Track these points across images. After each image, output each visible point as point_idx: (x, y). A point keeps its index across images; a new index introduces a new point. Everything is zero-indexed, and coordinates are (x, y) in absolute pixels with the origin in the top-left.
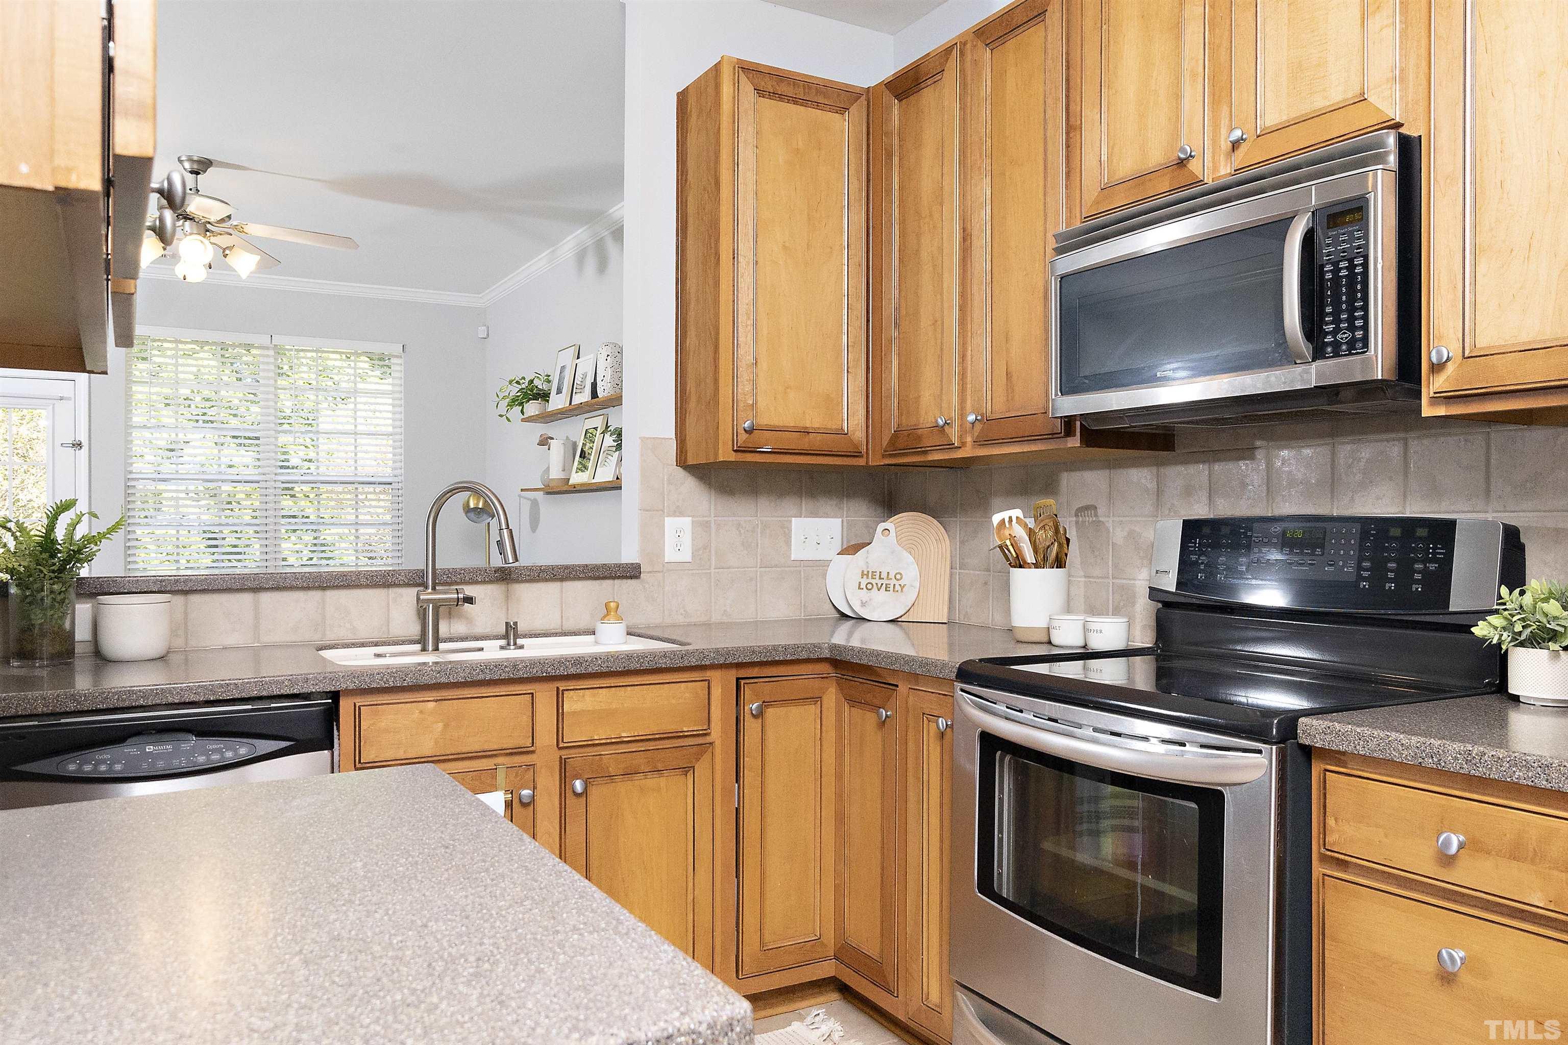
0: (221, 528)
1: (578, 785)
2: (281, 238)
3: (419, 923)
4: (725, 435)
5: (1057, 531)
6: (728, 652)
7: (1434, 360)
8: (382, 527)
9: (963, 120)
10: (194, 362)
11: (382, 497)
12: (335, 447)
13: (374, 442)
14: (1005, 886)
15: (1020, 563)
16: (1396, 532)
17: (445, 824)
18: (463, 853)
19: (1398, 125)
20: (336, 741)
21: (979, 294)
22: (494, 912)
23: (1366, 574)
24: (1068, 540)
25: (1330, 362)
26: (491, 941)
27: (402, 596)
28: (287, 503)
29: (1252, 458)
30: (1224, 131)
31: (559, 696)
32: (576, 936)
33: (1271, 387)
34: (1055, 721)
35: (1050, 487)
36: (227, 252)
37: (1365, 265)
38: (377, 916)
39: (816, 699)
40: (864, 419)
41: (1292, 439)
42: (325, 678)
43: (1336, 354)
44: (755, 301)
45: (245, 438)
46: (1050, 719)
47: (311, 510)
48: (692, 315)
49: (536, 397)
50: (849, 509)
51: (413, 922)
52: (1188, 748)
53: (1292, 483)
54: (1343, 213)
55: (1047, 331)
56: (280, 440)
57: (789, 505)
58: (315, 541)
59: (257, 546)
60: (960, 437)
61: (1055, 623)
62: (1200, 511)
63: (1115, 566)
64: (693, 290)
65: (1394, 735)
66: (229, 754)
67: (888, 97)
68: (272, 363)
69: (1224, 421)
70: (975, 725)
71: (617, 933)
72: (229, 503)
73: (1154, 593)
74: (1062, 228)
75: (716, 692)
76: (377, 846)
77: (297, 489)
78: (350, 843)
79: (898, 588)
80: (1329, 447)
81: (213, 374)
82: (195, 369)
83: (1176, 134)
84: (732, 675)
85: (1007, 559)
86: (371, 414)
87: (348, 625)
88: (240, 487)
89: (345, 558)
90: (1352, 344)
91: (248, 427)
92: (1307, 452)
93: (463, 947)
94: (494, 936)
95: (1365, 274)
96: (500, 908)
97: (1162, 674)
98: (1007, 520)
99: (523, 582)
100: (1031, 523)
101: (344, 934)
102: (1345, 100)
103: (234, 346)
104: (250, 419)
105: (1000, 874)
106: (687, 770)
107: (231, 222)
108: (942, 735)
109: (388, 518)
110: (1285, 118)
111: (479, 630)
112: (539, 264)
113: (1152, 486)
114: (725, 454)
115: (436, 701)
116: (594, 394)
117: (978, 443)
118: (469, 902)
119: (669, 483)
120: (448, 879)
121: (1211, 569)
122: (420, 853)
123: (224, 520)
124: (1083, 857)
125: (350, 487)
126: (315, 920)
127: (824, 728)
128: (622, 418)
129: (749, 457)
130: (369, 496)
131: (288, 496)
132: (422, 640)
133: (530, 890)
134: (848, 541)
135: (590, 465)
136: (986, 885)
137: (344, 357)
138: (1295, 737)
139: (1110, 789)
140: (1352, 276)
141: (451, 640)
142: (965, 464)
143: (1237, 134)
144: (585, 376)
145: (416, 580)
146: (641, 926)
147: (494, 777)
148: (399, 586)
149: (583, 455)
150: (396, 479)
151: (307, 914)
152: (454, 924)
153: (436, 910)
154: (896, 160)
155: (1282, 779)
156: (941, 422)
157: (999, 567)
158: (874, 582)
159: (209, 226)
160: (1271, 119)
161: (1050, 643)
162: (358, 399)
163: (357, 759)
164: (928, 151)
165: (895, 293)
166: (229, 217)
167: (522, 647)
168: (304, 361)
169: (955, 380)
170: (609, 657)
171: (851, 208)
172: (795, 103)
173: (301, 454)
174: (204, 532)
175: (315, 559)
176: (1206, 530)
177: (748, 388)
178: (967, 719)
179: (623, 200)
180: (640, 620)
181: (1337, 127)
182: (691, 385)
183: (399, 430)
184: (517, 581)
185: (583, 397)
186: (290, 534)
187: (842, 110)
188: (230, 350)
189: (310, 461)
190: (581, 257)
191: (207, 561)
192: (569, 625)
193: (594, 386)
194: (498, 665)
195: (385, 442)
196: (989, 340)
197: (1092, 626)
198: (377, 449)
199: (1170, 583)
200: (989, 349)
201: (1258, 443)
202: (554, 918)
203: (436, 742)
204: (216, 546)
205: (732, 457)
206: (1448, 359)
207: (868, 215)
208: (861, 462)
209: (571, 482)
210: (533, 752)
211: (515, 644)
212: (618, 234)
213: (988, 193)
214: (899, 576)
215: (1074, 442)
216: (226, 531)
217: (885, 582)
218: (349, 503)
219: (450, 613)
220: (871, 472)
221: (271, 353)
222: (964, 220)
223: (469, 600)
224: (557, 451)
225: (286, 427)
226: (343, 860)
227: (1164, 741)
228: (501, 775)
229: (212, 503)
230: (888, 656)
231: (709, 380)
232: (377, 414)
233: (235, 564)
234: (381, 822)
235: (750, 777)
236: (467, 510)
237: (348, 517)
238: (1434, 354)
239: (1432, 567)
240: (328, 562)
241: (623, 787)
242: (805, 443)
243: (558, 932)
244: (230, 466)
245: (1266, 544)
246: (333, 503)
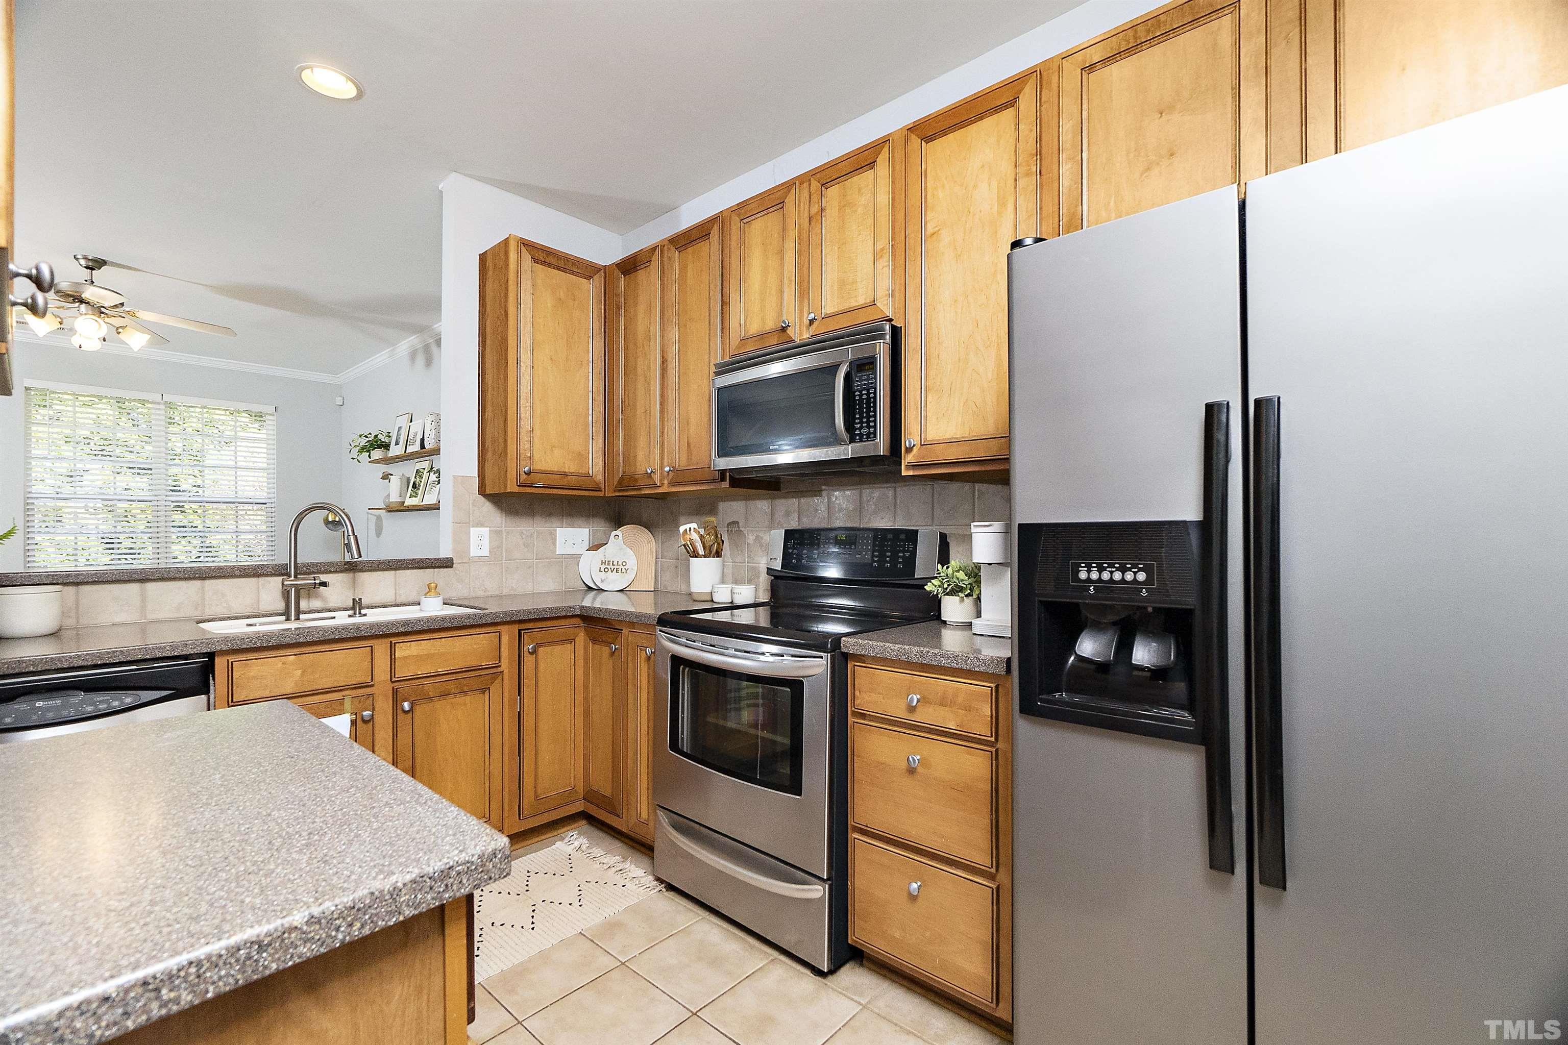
0: (117, 535)
1: (406, 706)
2: (170, 324)
3: (264, 813)
4: (512, 474)
5: (716, 537)
6: (513, 613)
7: (908, 446)
8: (259, 535)
9: (662, 290)
10: (94, 411)
11: (259, 513)
12: (220, 477)
13: (252, 474)
14: (685, 745)
15: (695, 555)
16: (890, 536)
17: (292, 741)
18: (305, 760)
19: (890, 320)
20: (212, 688)
21: (672, 395)
22: (325, 799)
23: (876, 559)
24: (723, 541)
25: (858, 444)
26: (322, 820)
27: (270, 583)
28: (178, 517)
29: (821, 496)
30: (805, 314)
31: (392, 647)
32: (387, 809)
33: (829, 457)
34: (714, 646)
35: (713, 511)
36: (120, 330)
37: (875, 393)
38: (230, 812)
39: (572, 640)
40: (602, 469)
41: (841, 486)
42: (201, 643)
43: (861, 441)
44: (532, 391)
45: (140, 468)
46: (711, 646)
47: (199, 522)
48: (489, 397)
49: (379, 447)
50: (593, 523)
51: (259, 813)
52: (785, 657)
53: (840, 510)
54: (865, 364)
55: (710, 420)
56: (170, 471)
57: (555, 522)
58: (202, 545)
59: (151, 548)
60: (661, 480)
61: (715, 589)
62: (794, 525)
63: (749, 556)
64: (490, 383)
65: (887, 644)
66: (116, 703)
67: (617, 272)
68: (163, 415)
69: (807, 475)
70: (668, 651)
71: (417, 801)
72: (126, 516)
73: (770, 571)
74: (719, 361)
75: (505, 639)
76: (234, 762)
77: (186, 506)
78: (211, 761)
79: (623, 570)
80: (859, 491)
81: (111, 421)
82: (94, 416)
83: (780, 313)
84: (516, 628)
85: (688, 553)
86: (250, 454)
87: (225, 605)
88: (134, 504)
89: (228, 556)
90: (868, 435)
91: (143, 461)
92: (848, 493)
93: (299, 826)
94: (324, 816)
95: (875, 398)
96: (331, 796)
97: (774, 617)
98: (688, 530)
99: (365, 571)
100: (702, 531)
101: (200, 828)
102: (865, 304)
103: (130, 401)
104: (145, 455)
105: (682, 739)
106: (484, 690)
107: (124, 308)
108: (649, 658)
109: (264, 528)
110: (836, 310)
111: (332, 605)
112: (381, 358)
113: (768, 510)
114: (512, 487)
115: (296, 655)
116: (422, 446)
117: (672, 484)
118: (306, 794)
119: (474, 505)
120: (291, 780)
121: (799, 558)
122: (269, 764)
123: (119, 529)
124: (731, 724)
125: (233, 506)
126: (175, 821)
127: (576, 659)
128: (441, 462)
129: (528, 490)
130: (248, 513)
131: (179, 512)
132: (286, 614)
133: (355, 781)
134: (593, 543)
135: (420, 492)
136: (674, 746)
137: (228, 413)
138: (840, 648)
139: (745, 683)
140: (868, 399)
141: (310, 612)
142: (663, 496)
143: (812, 316)
144: (416, 434)
145: (281, 571)
146: (437, 796)
147: (342, 704)
148: (267, 575)
149: (414, 486)
150: (270, 501)
151: (168, 817)
152: (293, 811)
153: (278, 803)
154: (622, 311)
155: (832, 673)
156: (649, 471)
157: (684, 557)
158: (609, 567)
159: (103, 310)
160: (829, 309)
161: (712, 601)
162: (238, 444)
163: (230, 699)
164: (642, 309)
165: (621, 392)
166: (122, 304)
167: (365, 615)
168: (194, 415)
169: (658, 447)
170: (429, 620)
171: (594, 338)
172: (559, 270)
173: (190, 481)
174: (103, 538)
175: (202, 557)
176: (797, 536)
177: (527, 446)
178: (664, 648)
179: (440, 321)
180: (453, 594)
181: (862, 318)
182: (488, 443)
183: (272, 466)
184: (361, 571)
185: (415, 448)
186: (180, 539)
187: (589, 278)
188: (127, 403)
189: (199, 486)
190: (413, 356)
191: (106, 559)
192: (399, 601)
193: (422, 440)
194: (345, 628)
195: (261, 474)
196: (677, 423)
197: (735, 591)
198: (255, 479)
199: (778, 565)
200: (677, 429)
201: (823, 487)
202: (372, 798)
203: (296, 683)
204: (113, 549)
205: (517, 489)
206: (914, 445)
207: (605, 343)
208: (601, 494)
209: (406, 504)
210: (372, 686)
211: (360, 613)
212: (438, 342)
213: (677, 336)
214: (624, 563)
215: (726, 485)
216: (122, 536)
217: (616, 567)
218: (231, 517)
219: (309, 594)
220: (608, 501)
221: (163, 407)
222: (663, 351)
223: (324, 584)
224: (395, 483)
225: (177, 461)
226: (204, 774)
227: (772, 655)
228: (348, 704)
229: (110, 517)
230: (616, 612)
231: (501, 440)
232: (255, 455)
233: (131, 561)
234: (240, 744)
235: (527, 691)
236: (327, 522)
237: (231, 527)
238: (907, 442)
239: (907, 554)
240: (214, 559)
241: (439, 704)
242: (564, 482)
243: (374, 807)
244: (126, 489)
245: (826, 543)
246: (218, 517)
